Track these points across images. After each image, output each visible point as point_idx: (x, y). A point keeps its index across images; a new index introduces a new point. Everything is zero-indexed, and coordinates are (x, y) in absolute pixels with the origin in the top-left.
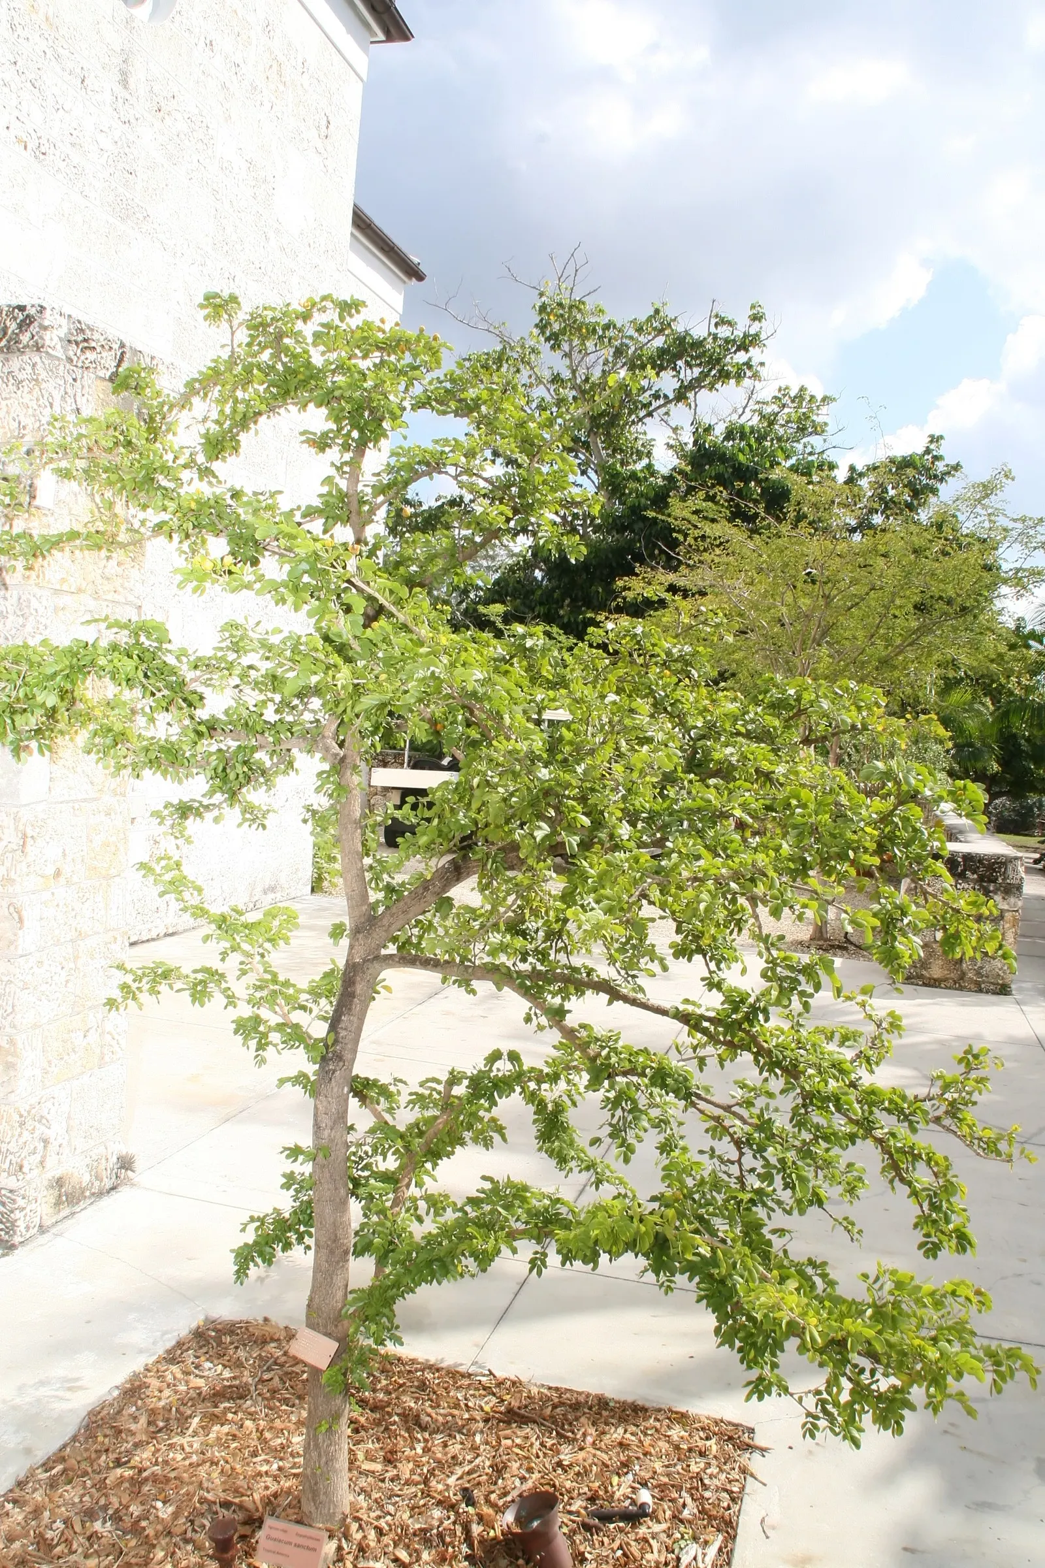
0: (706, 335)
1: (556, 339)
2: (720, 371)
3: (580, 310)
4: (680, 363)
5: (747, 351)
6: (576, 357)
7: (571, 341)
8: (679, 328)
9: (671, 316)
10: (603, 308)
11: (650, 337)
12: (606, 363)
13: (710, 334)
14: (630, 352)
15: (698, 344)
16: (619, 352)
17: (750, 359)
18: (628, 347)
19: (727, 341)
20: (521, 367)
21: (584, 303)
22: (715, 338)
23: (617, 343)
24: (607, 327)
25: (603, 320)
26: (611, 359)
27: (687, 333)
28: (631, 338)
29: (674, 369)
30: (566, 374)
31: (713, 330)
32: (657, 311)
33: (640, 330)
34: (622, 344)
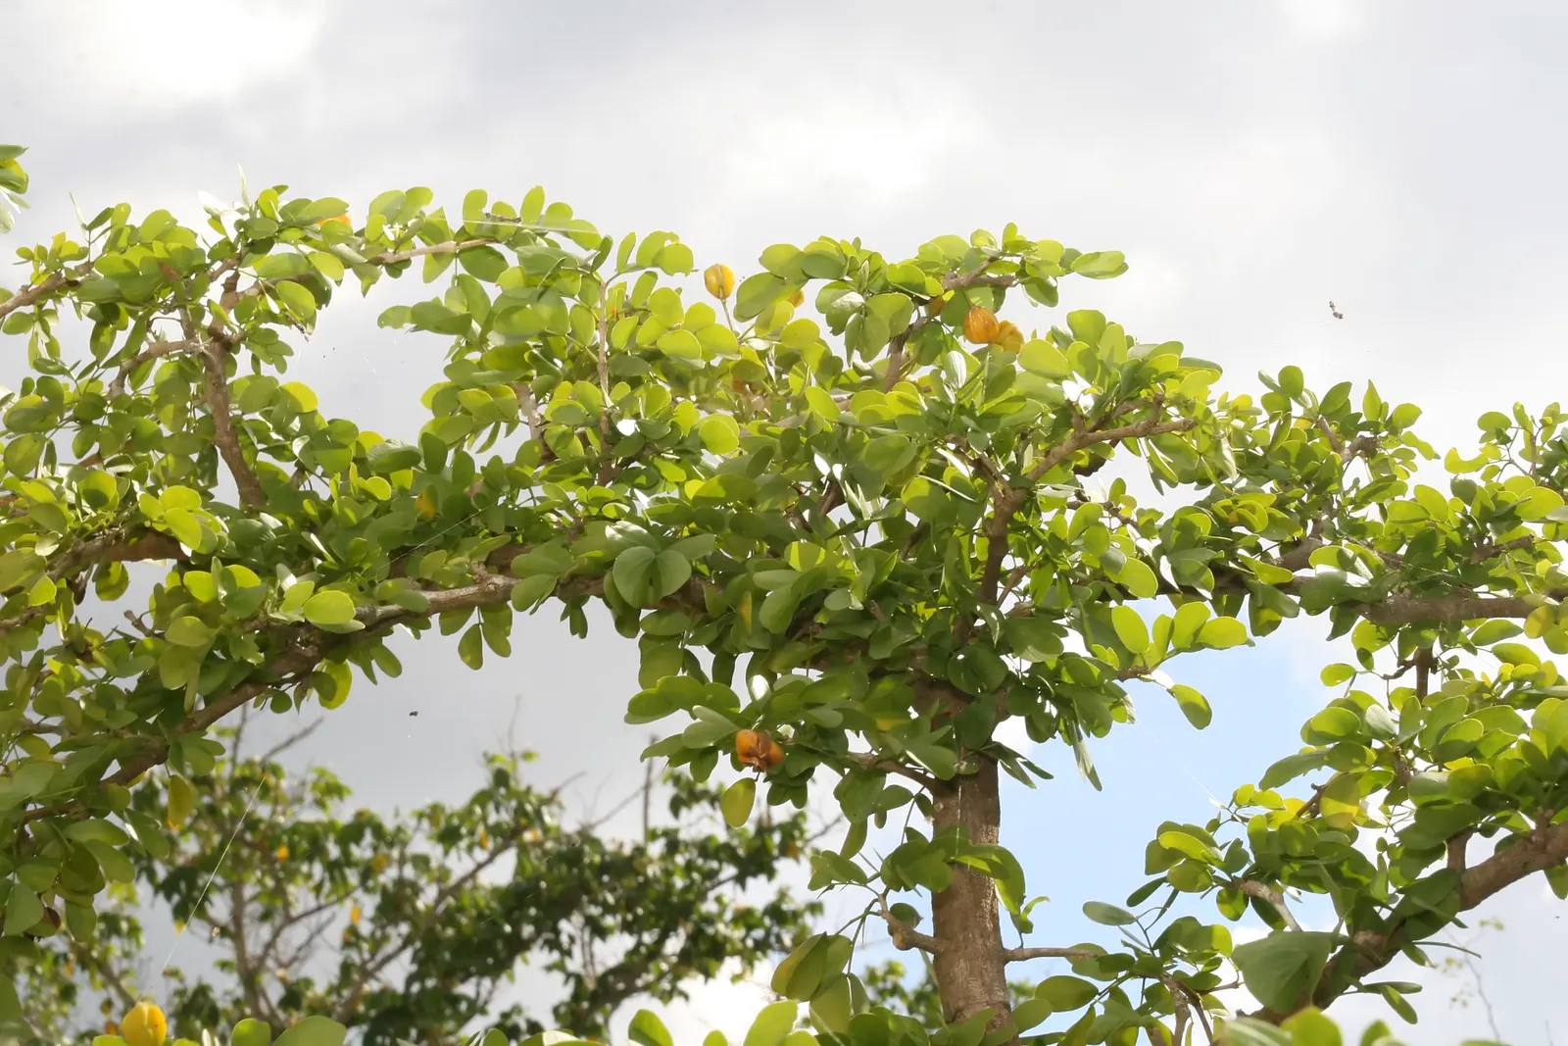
0: (639, 837)
1: (192, 885)
2: (694, 937)
3: (266, 792)
4: (568, 927)
5: (771, 873)
6: (257, 936)
7: (236, 887)
8: (567, 820)
9: (542, 789)
10: (343, 781)
11: (481, 855)
12: (352, 938)
13: (652, 835)
14: (420, 904)
15: (624, 866)
16: (394, 905)
17: (783, 895)
18: (417, 891)
19: (706, 848)
20: (79, 977)
21: (276, 771)
22: (673, 845)
23: (388, 876)
24: (351, 834)
25: (343, 813)
26: (365, 928)
27: (585, 835)
28: (421, 862)
29: (554, 944)
30: (225, 987)
31: (662, 818)
32: (501, 778)
33: (448, 837)
34: (400, 882)
